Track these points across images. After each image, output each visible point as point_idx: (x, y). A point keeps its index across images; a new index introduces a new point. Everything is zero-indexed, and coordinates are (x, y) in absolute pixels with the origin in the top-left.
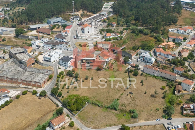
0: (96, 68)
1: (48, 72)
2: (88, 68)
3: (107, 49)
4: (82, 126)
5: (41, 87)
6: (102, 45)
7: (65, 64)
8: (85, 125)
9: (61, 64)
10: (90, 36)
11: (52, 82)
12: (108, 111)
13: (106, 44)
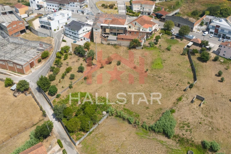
0: (127, 43)
1: (44, 46)
2: (113, 43)
3: (149, 14)
5: (24, 73)
6: (141, 6)
7: (74, 34)
9: (68, 34)
11: (47, 64)
12: (149, 138)
13: (147, 5)
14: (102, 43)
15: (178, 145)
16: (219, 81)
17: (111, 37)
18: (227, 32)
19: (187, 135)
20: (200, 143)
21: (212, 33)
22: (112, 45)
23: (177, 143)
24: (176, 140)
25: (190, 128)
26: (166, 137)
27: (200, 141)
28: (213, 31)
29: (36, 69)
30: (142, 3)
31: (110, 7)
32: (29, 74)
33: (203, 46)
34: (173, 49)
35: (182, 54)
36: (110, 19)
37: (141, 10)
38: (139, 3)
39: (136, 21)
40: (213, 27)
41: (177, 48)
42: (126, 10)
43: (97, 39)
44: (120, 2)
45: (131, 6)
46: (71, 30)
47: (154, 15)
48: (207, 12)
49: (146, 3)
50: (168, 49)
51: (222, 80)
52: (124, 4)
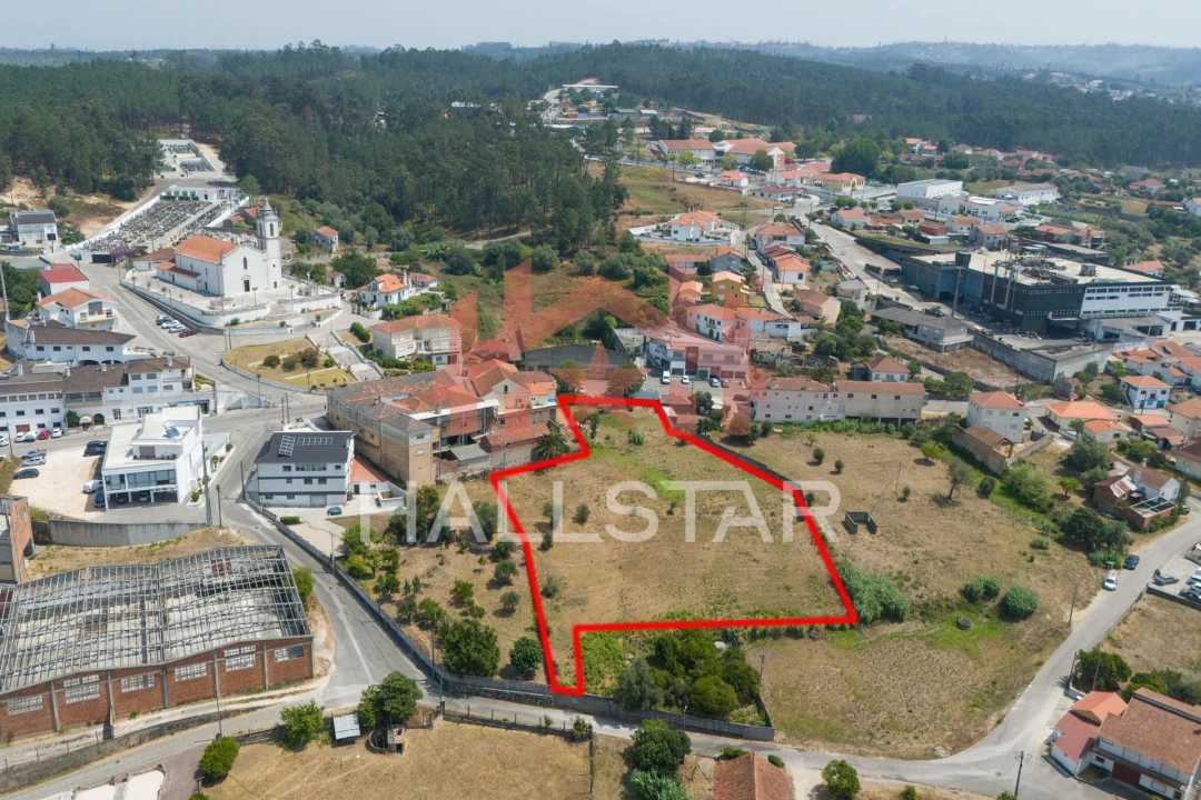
0: (523, 456)
2: (477, 468)
3: (452, 359)
4: (892, 769)
5: (308, 675)
6: (416, 338)
7: (315, 481)
8: (892, 756)
9: (278, 494)
10: (279, 302)
11: (342, 616)
12: (871, 642)
13: (440, 330)
14: (439, 483)
15: (927, 623)
16: (832, 473)
17: (462, 452)
18: (722, 357)
19: (928, 594)
20: (959, 596)
21: (676, 372)
22: (475, 477)
23: (923, 621)
24: (916, 618)
25: (913, 580)
26: (892, 622)
27: (955, 591)
28: (681, 365)
29: (327, 646)
30: (417, 325)
31: (303, 361)
32: (326, 670)
33: (702, 408)
34: (646, 439)
35: (681, 444)
36: (401, 394)
37: (420, 352)
38: (406, 327)
39: (507, 382)
40: (678, 355)
41: (654, 433)
42: (367, 361)
43: (421, 473)
44: (316, 337)
45: (371, 345)
46: (298, 469)
47: (475, 357)
48: (612, 321)
49: (433, 325)
50: (634, 441)
51: (839, 467)
52: (335, 341)
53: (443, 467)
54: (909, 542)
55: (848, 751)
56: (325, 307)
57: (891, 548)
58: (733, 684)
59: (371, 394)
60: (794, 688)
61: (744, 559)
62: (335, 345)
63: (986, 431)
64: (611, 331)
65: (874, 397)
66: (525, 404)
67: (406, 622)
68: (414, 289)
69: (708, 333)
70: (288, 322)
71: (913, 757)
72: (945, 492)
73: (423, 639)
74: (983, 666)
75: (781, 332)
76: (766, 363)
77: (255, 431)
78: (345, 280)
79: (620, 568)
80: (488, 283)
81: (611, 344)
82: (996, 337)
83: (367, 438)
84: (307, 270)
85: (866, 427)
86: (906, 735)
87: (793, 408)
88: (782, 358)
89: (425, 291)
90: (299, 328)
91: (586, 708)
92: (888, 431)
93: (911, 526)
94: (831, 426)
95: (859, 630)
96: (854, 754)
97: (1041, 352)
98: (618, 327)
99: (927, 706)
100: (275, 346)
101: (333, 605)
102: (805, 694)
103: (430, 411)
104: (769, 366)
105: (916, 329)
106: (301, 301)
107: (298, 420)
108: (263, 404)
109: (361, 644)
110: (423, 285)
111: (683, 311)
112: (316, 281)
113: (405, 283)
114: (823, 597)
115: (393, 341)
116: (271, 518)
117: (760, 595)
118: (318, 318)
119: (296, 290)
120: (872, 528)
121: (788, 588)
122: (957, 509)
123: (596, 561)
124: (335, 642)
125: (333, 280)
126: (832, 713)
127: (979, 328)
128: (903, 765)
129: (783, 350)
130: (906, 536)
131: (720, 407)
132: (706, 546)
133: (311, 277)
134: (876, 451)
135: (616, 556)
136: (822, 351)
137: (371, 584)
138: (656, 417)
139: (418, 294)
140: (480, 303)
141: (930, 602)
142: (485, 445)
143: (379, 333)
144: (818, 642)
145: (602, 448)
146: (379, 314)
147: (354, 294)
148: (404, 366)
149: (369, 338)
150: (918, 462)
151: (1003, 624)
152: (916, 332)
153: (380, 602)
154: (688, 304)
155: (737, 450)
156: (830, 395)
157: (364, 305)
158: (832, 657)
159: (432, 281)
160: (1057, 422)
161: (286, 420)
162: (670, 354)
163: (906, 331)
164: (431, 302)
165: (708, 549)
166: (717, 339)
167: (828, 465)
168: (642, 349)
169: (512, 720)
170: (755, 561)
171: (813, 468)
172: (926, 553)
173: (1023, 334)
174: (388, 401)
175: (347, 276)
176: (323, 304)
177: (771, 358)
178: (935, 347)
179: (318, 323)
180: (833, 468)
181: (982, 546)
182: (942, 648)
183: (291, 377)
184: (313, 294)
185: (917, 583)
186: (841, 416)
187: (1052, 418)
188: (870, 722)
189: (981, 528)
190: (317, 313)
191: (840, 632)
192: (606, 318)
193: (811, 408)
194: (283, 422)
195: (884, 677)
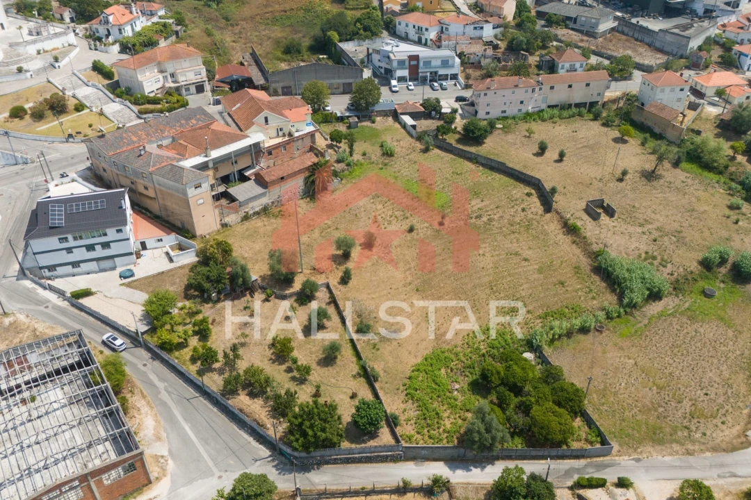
0: (298, 183)
2: (257, 205)
3: (200, 89)
4: (722, 465)
5: (146, 482)
6: (161, 72)
7: (98, 248)
8: (715, 449)
9: (61, 265)
10: (11, 45)
11: (164, 396)
12: (645, 325)
13: (182, 60)
14: (224, 225)
15: (681, 297)
16: (556, 161)
17: (241, 191)
18: (438, 63)
19: (676, 271)
20: (700, 267)
21: (401, 79)
22: (257, 214)
23: (677, 296)
24: (671, 294)
25: (659, 257)
26: (654, 301)
27: (695, 264)
28: (405, 73)
29: (159, 439)
30: (159, 59)
31: (52, 108)
32: (164, 470)
33: (433, 113)
34: (396, 150)
35: (426, 150)
36: (164, 138)
37: (168, 85)
38: (149, 61)
39: (266, 113)
40: (401, 63)
41: (401, 142)
42: (117, 99)
43: (206, 219)
44: (60, 80)
45: (117, 81)
46: (75, 239)
47: (222, 85)
48: (334, 35)
49: (175, 56)
50: (387, 154)
51: (562, 155)
52: (80, 82)
53: (226, 211)
54: (642, 221)
55: (677, 453)
56: (60, 46)
57: (631, 229)
58: (564, 407)
59: (134, 142)
60: (604, 390)
61: (516, 260)
62: (79, 87)
63: (663, 108)
64: (335, 45)
65: (570, 86)
66: (287, 133)
67: (234, 392)
68: (143, 19)
69: (417, 40)
70: (25, 66)
71: (734, 449)
72: (649, 167)
73: (256, 408)
74: (740, 333)
75: (477, 33)
76: (473, 63)
77: (18, 193)
78: (74, 15)
79: (417, 290)
80: (209, 6)
81: (339, 58)
82: (634, 21)
83: (141, 190)
84: (33, 7)
85: (565, 113)
86: (715, 421)
87: (508, 104)
88: (485, 57)
89: (155, 19)
90: (38, 72)
91: (435, 456)
92: (580, 115)
93: (637, 205)
94: (538, 115)
95: (632, 314)
96: (683, 455)
97: (676, 31)
98: (340, 41)
99: (716, 385)
100: (17, 95)
101: (152, 385)
102: (615, 394)
103: (199, 155)
104: (477, 65)
105: (575, 20)
106: (34, 42)
107: (62, 176)
108: (20, 161)
109: (194, 427)
110: (152, 14)
111: (391, 21)
112: (45, 19)
113: (135, 14)
114: (593, 287)
115: (139, 76)
116: (61, 293)
117: (542, 295)
118: (56, 59)
119: (25, 31)
120: (610, 212)
121: (562, 283)
122: (662, 181)
123: (394, 287)
124: (165, 430)
125: (61, 15)
126: (646, 410)
127: (619, 14)
128: (729, 458)
129: (485, 50)
130: (637, 215)
131: (449, 111)
132: (481, 252)
133: (39, 15)
134: (581, 135)
135: (410, 279)
136: (513, 48)
137: (186, 353)
138: (397, 125)
139: (149, 23)
140: (210, 27)
141: (680, 278)
142: (260, 181)
143: (123, 71)
144: (604, 334)
145: (361, 165)
146: (117, 48)
147: (86, 29)
148: (155, 101)
149: (113, 75)
150: (616, 140)
151: (738, 286)
152: (575, 22)
153: (201, 373)
154: (394, 13)
155: (473, 149)
156: (537, 89)
157: (100, 39)
158: (621, 348)
159: (159, 9)
160: (703, 91)
161: (49, 177)
162: (395, 64)
163: (568, 22)
164: (164, 30)
165: (483, 255)
166: (426, 45)
167: (552, 154)
168: (366, 60)
169: (370, 487)
170: (526, 260)
171: (539, 159)
172: (658, 229)
173: (649, 16)
174: (152, 148)
175: (74, 10)
176: (57, 43)
177: (477, 58)
178: (591, 34)
179: (57, 65)
180: (556, 157)
181: (695, 214)
182: (703, 321)
183: (43, 127)
184: (45, 34)
185: (662, 260)
186: (544, 106)
187: (698, 88)
188: (680, 413)
189: (687, 196)
190: (54, 53)
191: (617, 320)
192: (329, 33)
193: (522, 102)
194: (46, 181)
195: (671, 361)
